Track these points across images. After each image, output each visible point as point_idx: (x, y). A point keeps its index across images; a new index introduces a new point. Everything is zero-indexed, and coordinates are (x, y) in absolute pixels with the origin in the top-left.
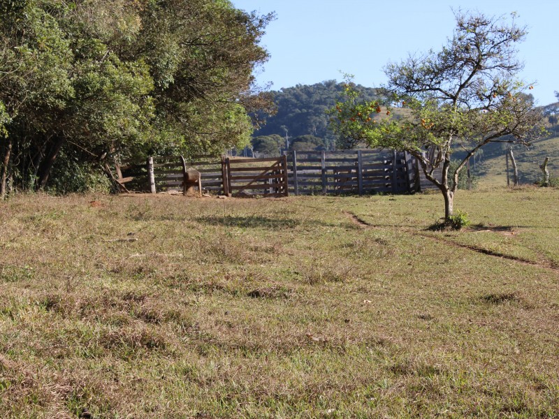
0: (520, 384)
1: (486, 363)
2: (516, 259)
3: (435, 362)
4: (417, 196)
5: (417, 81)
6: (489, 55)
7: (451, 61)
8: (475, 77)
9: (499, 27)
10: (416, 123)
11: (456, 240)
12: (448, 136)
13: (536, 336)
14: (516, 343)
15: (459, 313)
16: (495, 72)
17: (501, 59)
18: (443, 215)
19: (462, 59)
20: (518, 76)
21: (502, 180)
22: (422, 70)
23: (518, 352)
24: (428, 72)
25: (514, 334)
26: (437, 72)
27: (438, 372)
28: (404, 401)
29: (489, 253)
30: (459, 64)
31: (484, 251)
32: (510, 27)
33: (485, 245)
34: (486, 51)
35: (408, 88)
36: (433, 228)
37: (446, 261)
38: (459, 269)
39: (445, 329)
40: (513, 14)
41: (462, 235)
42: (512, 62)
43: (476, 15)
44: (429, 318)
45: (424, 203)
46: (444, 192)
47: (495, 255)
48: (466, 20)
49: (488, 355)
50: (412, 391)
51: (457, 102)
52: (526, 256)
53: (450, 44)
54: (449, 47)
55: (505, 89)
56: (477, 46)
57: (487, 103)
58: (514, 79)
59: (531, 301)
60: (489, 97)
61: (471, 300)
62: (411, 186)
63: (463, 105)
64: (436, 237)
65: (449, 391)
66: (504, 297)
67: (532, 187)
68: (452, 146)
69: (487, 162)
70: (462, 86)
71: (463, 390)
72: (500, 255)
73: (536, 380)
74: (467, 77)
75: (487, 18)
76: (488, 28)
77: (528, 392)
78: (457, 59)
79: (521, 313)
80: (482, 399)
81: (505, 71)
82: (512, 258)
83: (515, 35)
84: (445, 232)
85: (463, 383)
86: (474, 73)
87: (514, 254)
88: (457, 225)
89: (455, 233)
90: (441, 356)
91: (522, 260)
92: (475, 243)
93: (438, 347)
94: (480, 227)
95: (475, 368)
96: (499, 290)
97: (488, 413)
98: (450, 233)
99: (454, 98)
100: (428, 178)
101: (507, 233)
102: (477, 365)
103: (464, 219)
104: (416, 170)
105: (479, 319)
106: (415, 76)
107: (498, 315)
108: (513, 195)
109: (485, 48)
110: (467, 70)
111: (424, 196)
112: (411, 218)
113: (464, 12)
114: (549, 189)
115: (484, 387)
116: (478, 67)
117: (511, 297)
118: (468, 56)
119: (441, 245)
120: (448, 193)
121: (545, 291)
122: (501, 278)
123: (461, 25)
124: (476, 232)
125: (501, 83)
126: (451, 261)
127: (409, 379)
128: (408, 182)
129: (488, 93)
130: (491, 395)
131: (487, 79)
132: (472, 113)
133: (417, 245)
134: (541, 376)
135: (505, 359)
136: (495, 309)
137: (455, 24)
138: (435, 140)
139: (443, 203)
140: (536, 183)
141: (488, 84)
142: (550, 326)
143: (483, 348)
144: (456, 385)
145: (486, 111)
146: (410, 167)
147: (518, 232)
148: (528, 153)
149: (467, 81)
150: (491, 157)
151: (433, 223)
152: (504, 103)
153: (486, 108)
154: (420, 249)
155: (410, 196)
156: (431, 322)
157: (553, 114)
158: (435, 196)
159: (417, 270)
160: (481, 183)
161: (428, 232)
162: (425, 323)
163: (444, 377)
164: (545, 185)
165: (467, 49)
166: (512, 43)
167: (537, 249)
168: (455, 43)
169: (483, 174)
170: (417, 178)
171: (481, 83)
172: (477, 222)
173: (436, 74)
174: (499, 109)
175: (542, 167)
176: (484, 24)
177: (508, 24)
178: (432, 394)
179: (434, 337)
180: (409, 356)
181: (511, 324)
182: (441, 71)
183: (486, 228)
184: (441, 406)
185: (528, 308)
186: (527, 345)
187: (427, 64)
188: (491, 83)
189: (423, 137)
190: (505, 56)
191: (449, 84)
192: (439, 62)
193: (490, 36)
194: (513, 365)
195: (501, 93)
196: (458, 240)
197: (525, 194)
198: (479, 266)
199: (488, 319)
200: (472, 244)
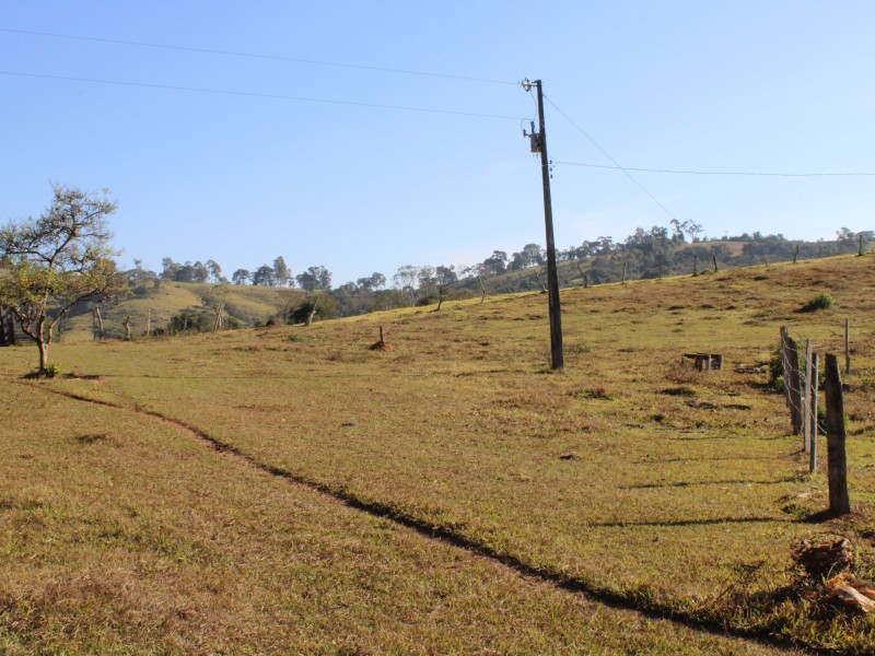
0: (115, 513)
1: (84, 495)
2: (104, 403)
3: (38, 497)
4: (12, 347)
5: (17, 245)
6: (83, 224)
7: (48, 228)
8: (70, 243)
9: (93, 201)
10: (14, 281)
11: (50, 387)
12: (44, 295)
13: (127, 470)
14: (109, 477)
15: (56, 452)
16: (88, 239)
17: (94, 228)
18: (38, 365)
19: (58, 227)
20: (109, 244)
21: (89, 336)
22: (21, 234)
23: (112, 485)
24: (27, 237)
25: (107, 469)
26: (36, 237)
27: (41, 505)
28: (10, 533)
29: (81, 399)
30: (55, 231)
31: (76, 397)
32: (102, 201)
33: (77, 392)
34: (80, 221)
35: (8, 250)
36: (29, 376)
37: (43, 406)
38: (54, 414)
39: (45, 467)
40: (106, 191)
41: (55, 383)
42: (103, 232)
43: (72, 189)
44: (29, 457)
45: (19, 354)
46: (40, 344)
47: (87, 400)
48: (63, 193)
49: (85, 488)
50: (17, 523)
51: (54, 264)
52: (114, 401)
53: (48, 213)
54: (47, 215)
55: (97, 255)
56: (73, 215)
57: (79, 267)
58: (105, 247)
59: (120, 441)
60: (82, 261)
61: (67, 441)
62: (6, 338)
63: (59, 268)
64: (32, 385)
65: (52, 522)
66: (96, 437)
67: (116, 341)
68: (48, 303)
69: (73, 319)
70: (58, 251)
71: (65, 521)
72: (90, 401)
73: (129, 509)
74: (62, 243)
75: (82, 192)
76: (82, 201)
77: (123, 520)
78: (53, 227)
79: (112, 450)
80: (83, 527)
81: (97, 240)
82: (102, 403)
83: (107, 209)
84: (40, 381)
85: (64, 514)
86: (69, 239)
87: (103, 400)
88: (50, 374)
89: (48, 381)
90: (44, 491)
91: (111, 405)
92: (68, 390)
93: (39, 482)
94: (71, 376)
95: (74, 501)
96: (92, 432)
97: (89, 539)
98: (44, 381)
99: (51, 261)
100: (25, 331)
101: (95, 382)
102: (77, 498)
103: (57, 369)
104: (11, 325)
105: (75, 457)
106: (15, 240)
107: (92, 454)
108: (98, 348)
109: (80, 218)
110: (63, 236)
111: (18, 348)
112: (8, 368)
113: (61, 185)
114: (130, 343)
115: (84, 517)
116: (72, 234)
117: (102, 437)
118: (63, 224)
119: (36, 391)
120: (44, 345)
121: (132, 432)
122: (93, 420)
123: (58, 197)
124: (69, 380)
125: (93, 249)
126: (47, 405)
127: (14, 512)
128: (3, 335)
129: (81, 258)
130: (90, 523)
131: (81, 245)
132: (65, 274)
133: (14, 392)
134: (134, 505)
135: (101, 491)
136: (90, 448)
137: (53, 195)
138: (32, 298)
139: (38, 354)
140: (119, 338)
141: (81, 250)
142: (138, 462)
143: (80, 482)
144: (58, 517)
145: (79, 274)
146: (5, 321)
147: (106, 380)
148: (110, 312)
149: (62, 247)
150: (77, 314)
151: (28, 372)
152: (95, 267)
153: (79, 271)
154: (17, 395)
155: (5, 348)
156: (31, 461)
157: (132, 278)
158: (28, 348)
159: (15, 414)
160: (68, 337)
161: (24, 380)
162: (26, 462)
163: (47, 510)
164: (127, 340)
165: (63, 219)
166: (104, 215)
167: (123, 395)
168: (52, 213)
169: (69, 329)
170: (11, 331)
171: (75, 249)
172: (69, 372)
173: (34, 239)
174: (90, 272)
175: (125, 324)
176: (79, 197)
177: (101, 199)
178: (37, 526)
179: (35, 474)
180: (13, 492)
181: (104, 461)
182: (39, 236)
183: (76, 377)
184: (45, 536)
185: (118, 446)
186: (119, 479)
187: (26, 230)
188: (84, 249)
189: (21, 295)
190: (97, 226)
191: (46, 248)
192: (37, 228)
193: (84, 208)
194: (108, 497)
195: (92, 259)
196: (52, 387)
197: (110, 347)
198: (72, 411)
199: (83, 457)
200: (65, 390)
